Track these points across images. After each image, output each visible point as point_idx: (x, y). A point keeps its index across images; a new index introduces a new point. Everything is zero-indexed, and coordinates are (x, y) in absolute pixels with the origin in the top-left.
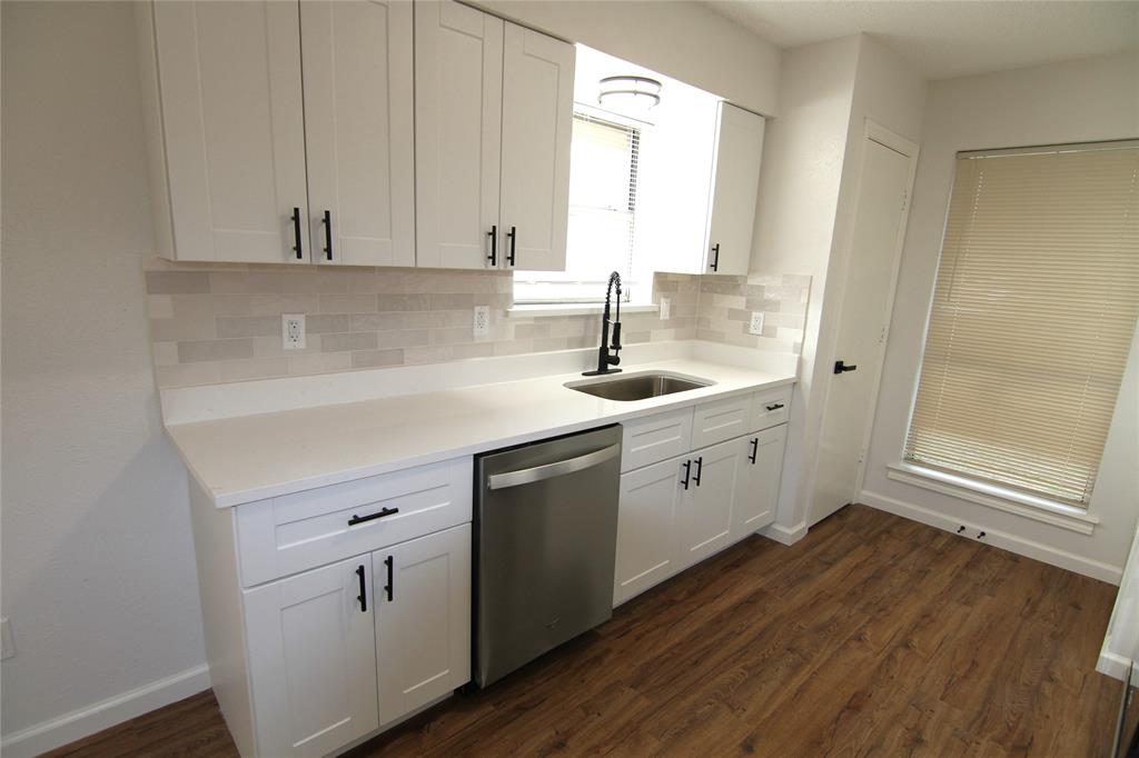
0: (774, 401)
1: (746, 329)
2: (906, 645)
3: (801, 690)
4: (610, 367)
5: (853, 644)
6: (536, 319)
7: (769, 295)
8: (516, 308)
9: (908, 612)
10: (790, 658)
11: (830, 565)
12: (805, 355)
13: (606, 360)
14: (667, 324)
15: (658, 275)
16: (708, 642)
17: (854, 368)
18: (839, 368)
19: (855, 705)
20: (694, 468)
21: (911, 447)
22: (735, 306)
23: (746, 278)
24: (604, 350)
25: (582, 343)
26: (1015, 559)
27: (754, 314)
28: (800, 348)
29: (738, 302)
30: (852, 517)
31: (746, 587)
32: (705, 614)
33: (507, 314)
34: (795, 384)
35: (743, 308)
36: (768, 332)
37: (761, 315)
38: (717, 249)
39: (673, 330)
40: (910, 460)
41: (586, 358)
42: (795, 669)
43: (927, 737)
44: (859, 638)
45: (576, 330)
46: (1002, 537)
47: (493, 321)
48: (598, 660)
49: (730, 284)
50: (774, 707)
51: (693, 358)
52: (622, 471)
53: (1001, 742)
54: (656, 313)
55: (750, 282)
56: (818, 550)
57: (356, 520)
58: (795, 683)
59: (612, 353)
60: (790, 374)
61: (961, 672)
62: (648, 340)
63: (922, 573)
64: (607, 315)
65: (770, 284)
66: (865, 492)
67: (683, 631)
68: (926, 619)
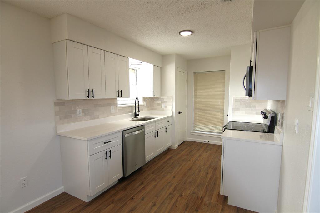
0: (169, 120)
1: (162, 107)
2: (197, 160)
3: (181, 169)
4: (137, 116)
5: (189, 161)
6: (122, 108)
7: (165, 100)
8: (118, 106)
9: (197, 155)
10: (179, 165)
11: (183, 151)
12: (173, 111)
13: (136, 115)
14: (146, 107)
15: (143, 97)
16: (164, 166)
17: (182, 113)
18: (179, 113)
19: (190, 169)
20: (157, 133)
21: (194, 127)
22: (159, 103)
23: (160, 97)
24: (135, 113)
25: (131, 112)
26: (214, 145)
27: (163, 104)
28: (172, 110)
29: (159, 102)
30: (185, 143)
31: (169, 157)
32: (162, 162)
33: (117, 107)
34: (172, 117)
35: (160, 103)
36: (166, 107)
37: (164, 104)
38: (155, 92)
39: (147, 109)
40: (194, 130)
41: (132, 115)
42: (180, 166)
43: (202, 170)
44: (189, 160)
45: (129, 109)
46: (212, 142)
47: (114, 109)
48: (144, 172)
49: (157, 98)
50: (177, 172)
51: (152, 114)
52: (145, 134)
53: (212, 169)
54: (144, 105)
55: (161, 98)
56: (180, 149)
57: (105, 143)
58: (181, 168)
59: (137, 113)
60: (171, 115)
61: (206, 162)
62: (143, 111)
63: (199, 149)
64: (135, 106)
65: (165, 98)
66: (188, 138)
67: (159, 165)
68: (200, 156)
